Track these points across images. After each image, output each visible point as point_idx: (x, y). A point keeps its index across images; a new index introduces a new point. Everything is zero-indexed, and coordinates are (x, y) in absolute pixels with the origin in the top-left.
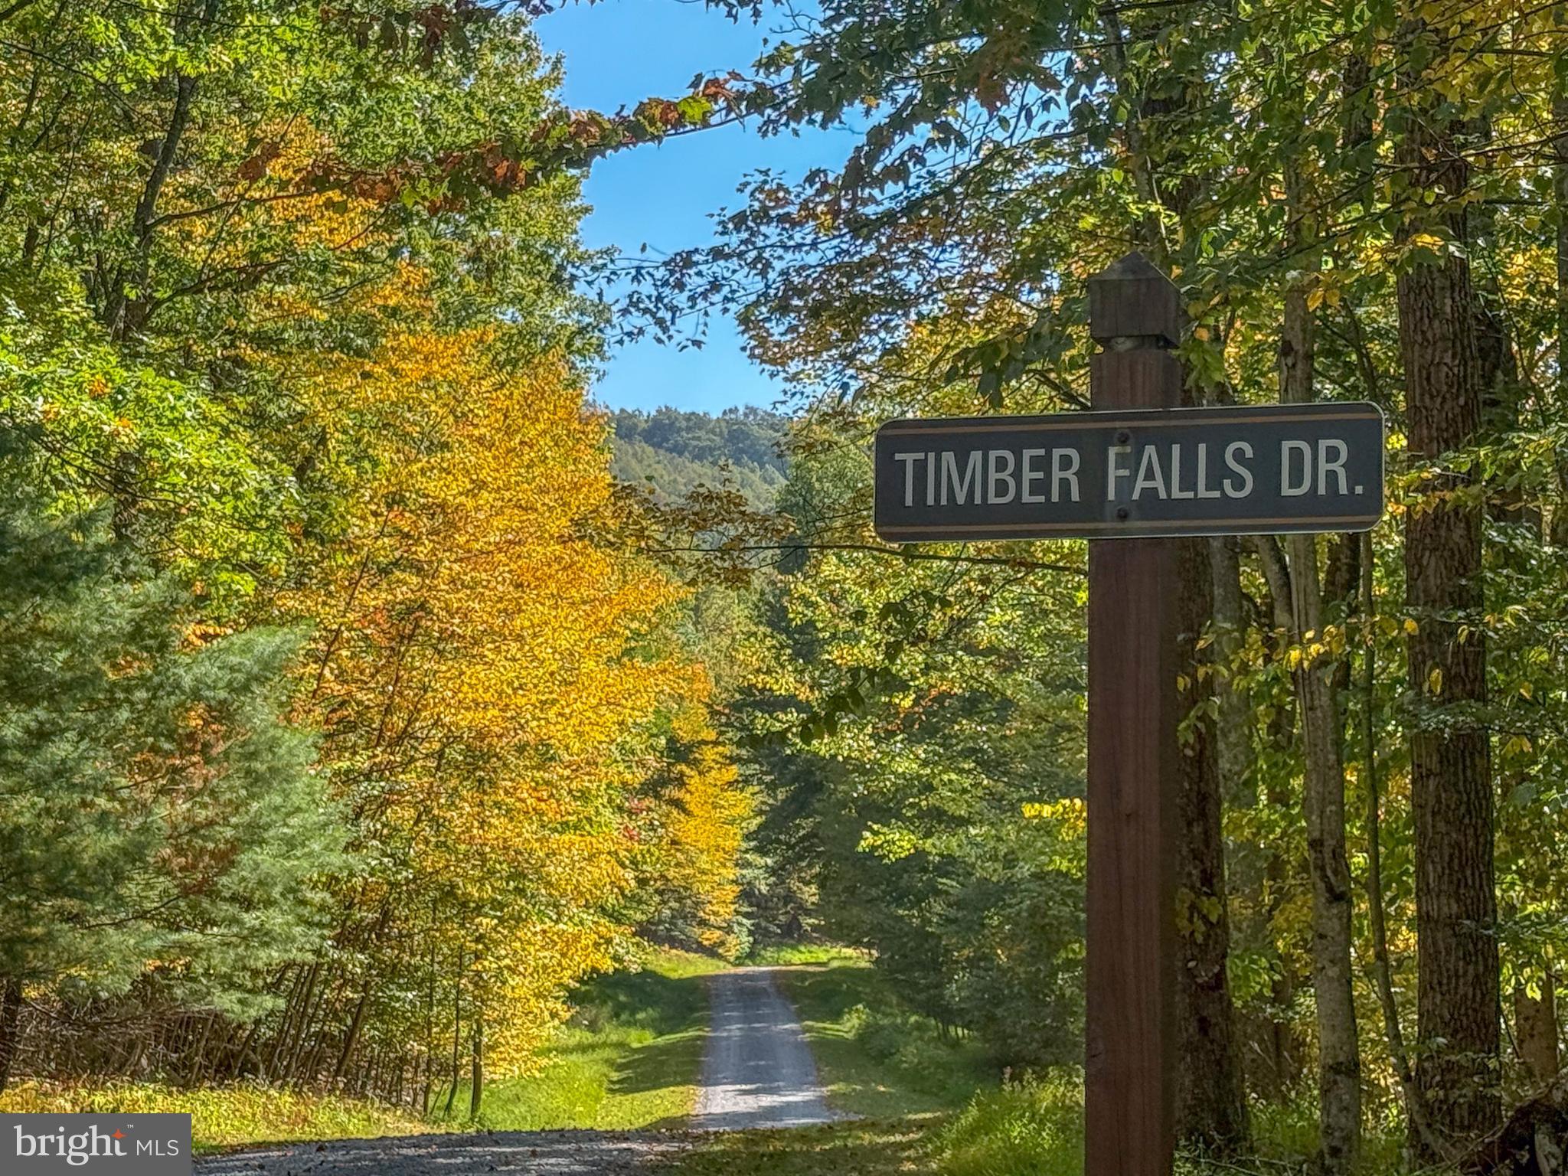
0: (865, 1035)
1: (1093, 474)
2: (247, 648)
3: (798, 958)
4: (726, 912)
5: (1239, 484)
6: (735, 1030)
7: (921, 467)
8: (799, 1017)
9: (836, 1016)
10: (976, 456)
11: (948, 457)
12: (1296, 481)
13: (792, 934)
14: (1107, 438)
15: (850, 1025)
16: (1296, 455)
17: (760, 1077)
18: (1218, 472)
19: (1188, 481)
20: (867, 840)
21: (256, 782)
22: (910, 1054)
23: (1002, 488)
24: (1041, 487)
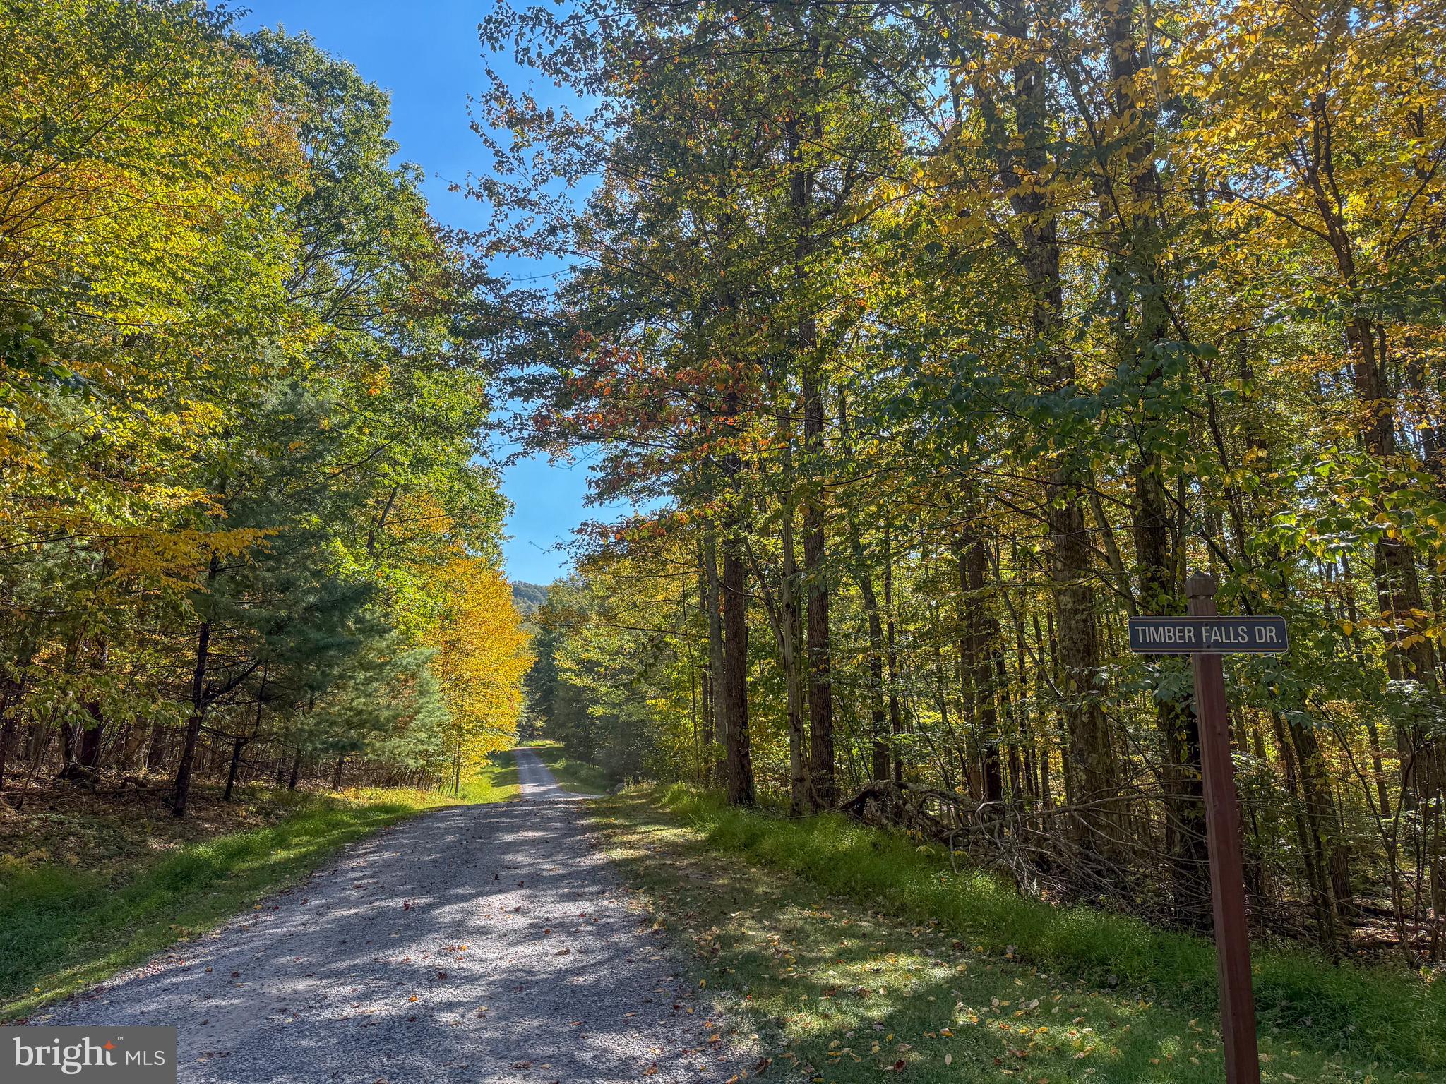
0: (566, 769)
1: (1198, 635)
2: (421, 653)
3: (534, 744)
4: (513, 730)
5: (1243, 638)
6: (525, 766)
7: (1144, 631)
8: (544, 762)
9: (555, 762)
10: (1161, 629)
11: (1152, 628)
12: (1261, 638)
13: (532, 737)
14: (1201, 624)
15: (561, 764)
16: (1260, 631)
17: (539, 782)
18: (1237, 635)
19: (1228, 637)
20: (590, 710)
21: (422, 693)
22: (583, 773)
23: (1170, 638)
24: (1182, 638)
